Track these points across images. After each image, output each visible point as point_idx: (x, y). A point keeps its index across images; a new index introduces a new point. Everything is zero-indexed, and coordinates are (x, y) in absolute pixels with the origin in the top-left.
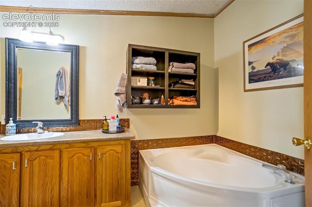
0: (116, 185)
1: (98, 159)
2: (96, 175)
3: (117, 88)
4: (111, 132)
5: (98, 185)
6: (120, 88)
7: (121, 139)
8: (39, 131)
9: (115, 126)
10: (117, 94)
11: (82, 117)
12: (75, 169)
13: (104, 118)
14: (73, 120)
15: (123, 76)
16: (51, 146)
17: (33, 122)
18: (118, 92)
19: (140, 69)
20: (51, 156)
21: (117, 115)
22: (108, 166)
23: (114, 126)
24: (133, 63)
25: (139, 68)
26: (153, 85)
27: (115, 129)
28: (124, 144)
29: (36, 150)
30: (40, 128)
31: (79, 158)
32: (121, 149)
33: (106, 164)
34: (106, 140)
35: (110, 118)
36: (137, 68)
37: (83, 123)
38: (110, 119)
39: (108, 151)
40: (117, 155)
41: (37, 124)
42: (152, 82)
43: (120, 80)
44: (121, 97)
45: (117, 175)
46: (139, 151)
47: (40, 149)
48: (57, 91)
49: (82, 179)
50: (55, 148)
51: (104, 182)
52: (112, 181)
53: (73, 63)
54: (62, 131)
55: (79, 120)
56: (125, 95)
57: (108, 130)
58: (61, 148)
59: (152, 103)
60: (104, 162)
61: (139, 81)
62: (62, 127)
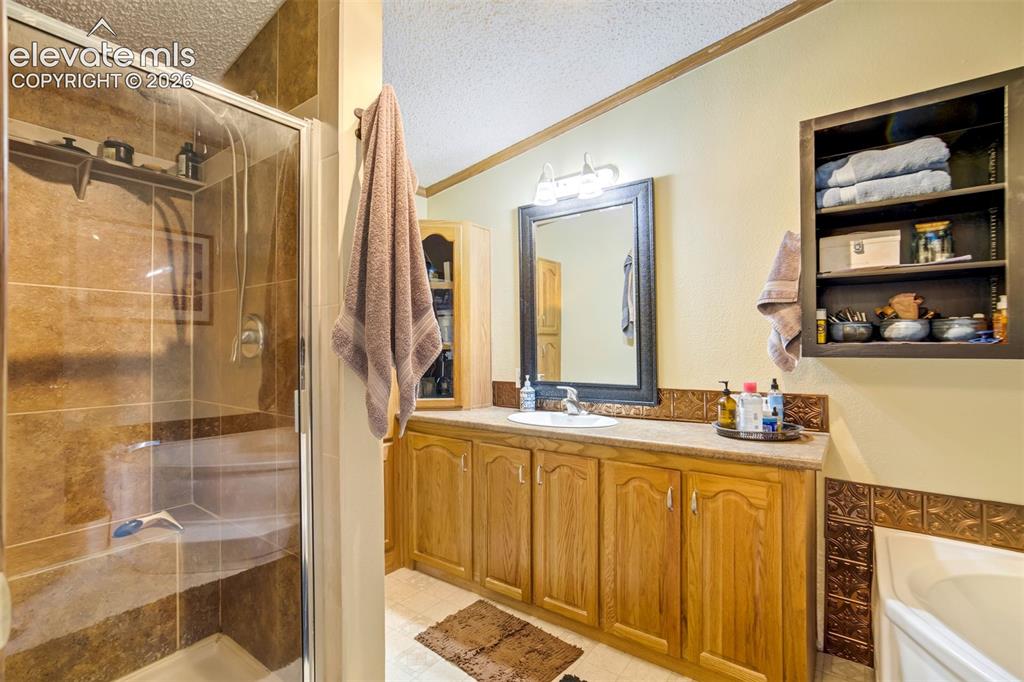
0: (747, 612)
1: (690, 512)
2: (684, 557)
3: (767, 286)
4: (742, 435)
5: (691, 588)
6: (776, 286)
7: (764, 463)
8: (571, 408)
9: (756, 415)
10: (765, 307)
11: (667, 380)
12: (631, 519)
13: (722, 388)
14: (643, 387)
15: (788, 241)
16: (581, 447)
17: (559, 387)
18: (770, 301)
19: (858, 202)
20: (582, 473)
21: (775, 380)
22: (721, 540)
23: (753, 417)
24: (821, 188)
25: (853, 202)
26: (938, 255)
27: (758, 427)
28: (779, 482)
29: (555, 452)
30: (572, 402)
31: (639, 493)
32: (764, 496)
33: (713, 531)
34: (712, 457)
35: (741, 388)
36: (842, 204)
37: (669, 399)
38: (739, 393)
39: (724, 491)
40: (753, 512)
41: (566, 391)
42: (936, 244)
43: (779, 258)
44: (782, 318)
45: (751, 580)
46: (876, 528)
47: (562, 449)
48: (626, 309)
49: (647, 552)
50: (589, 453)
51: (707, 588)
52: (735, 593)
53: (640, 231)
54: (619, 416)
55: (660, 389)
56: (797, 308)
57: (732, 425)
58: (603, 456)
59: (932, 336)
60: (709, 525)
61: (860, 251)
62: (619, 406)
